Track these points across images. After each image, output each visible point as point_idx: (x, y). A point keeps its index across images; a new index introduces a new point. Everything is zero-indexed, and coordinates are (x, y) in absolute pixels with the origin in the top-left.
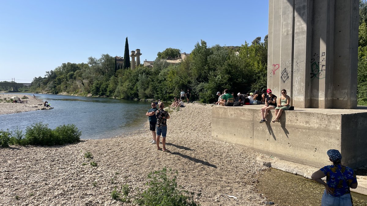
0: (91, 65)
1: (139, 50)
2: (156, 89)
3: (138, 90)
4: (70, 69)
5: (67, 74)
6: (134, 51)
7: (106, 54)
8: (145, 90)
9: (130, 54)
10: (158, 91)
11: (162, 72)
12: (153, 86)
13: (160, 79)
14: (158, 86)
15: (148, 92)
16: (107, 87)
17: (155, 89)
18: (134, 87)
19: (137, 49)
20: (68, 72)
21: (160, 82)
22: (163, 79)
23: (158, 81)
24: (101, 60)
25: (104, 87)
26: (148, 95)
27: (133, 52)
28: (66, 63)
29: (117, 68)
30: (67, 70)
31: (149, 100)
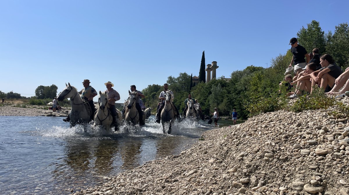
0: (170, 84)
1: (216, 62)
2: (233, 102)
3: (209, 105)
4: (154, 90)
5: (150, 95)
6: (211, 65)
7: (183, 73)
8: (218, 104)
9: (206, 67)
10: (235, 105)
11: (242, 81)
12: (229, 99)
13: (239, 88)
14: (236, 99)
15: (222, 106)
16: (180, 105)
17: (231, 103)
18: (205, 101)
19: (214, 62)
20: (152, 92)
21: (239, 93)
22: (244, 89)
23: (236, 92)
24: (178, 78)
25: (178, 104)
26: (222, 112)
27: (209, 65)
28: (152, 85)
29: (193, 85)
30: (151, 91)
31: (223, 117)
